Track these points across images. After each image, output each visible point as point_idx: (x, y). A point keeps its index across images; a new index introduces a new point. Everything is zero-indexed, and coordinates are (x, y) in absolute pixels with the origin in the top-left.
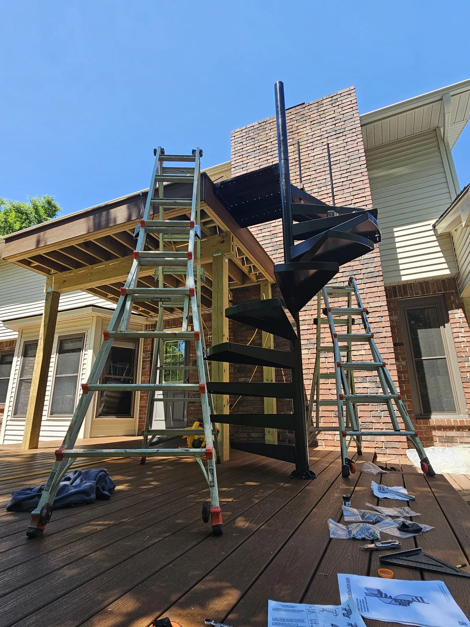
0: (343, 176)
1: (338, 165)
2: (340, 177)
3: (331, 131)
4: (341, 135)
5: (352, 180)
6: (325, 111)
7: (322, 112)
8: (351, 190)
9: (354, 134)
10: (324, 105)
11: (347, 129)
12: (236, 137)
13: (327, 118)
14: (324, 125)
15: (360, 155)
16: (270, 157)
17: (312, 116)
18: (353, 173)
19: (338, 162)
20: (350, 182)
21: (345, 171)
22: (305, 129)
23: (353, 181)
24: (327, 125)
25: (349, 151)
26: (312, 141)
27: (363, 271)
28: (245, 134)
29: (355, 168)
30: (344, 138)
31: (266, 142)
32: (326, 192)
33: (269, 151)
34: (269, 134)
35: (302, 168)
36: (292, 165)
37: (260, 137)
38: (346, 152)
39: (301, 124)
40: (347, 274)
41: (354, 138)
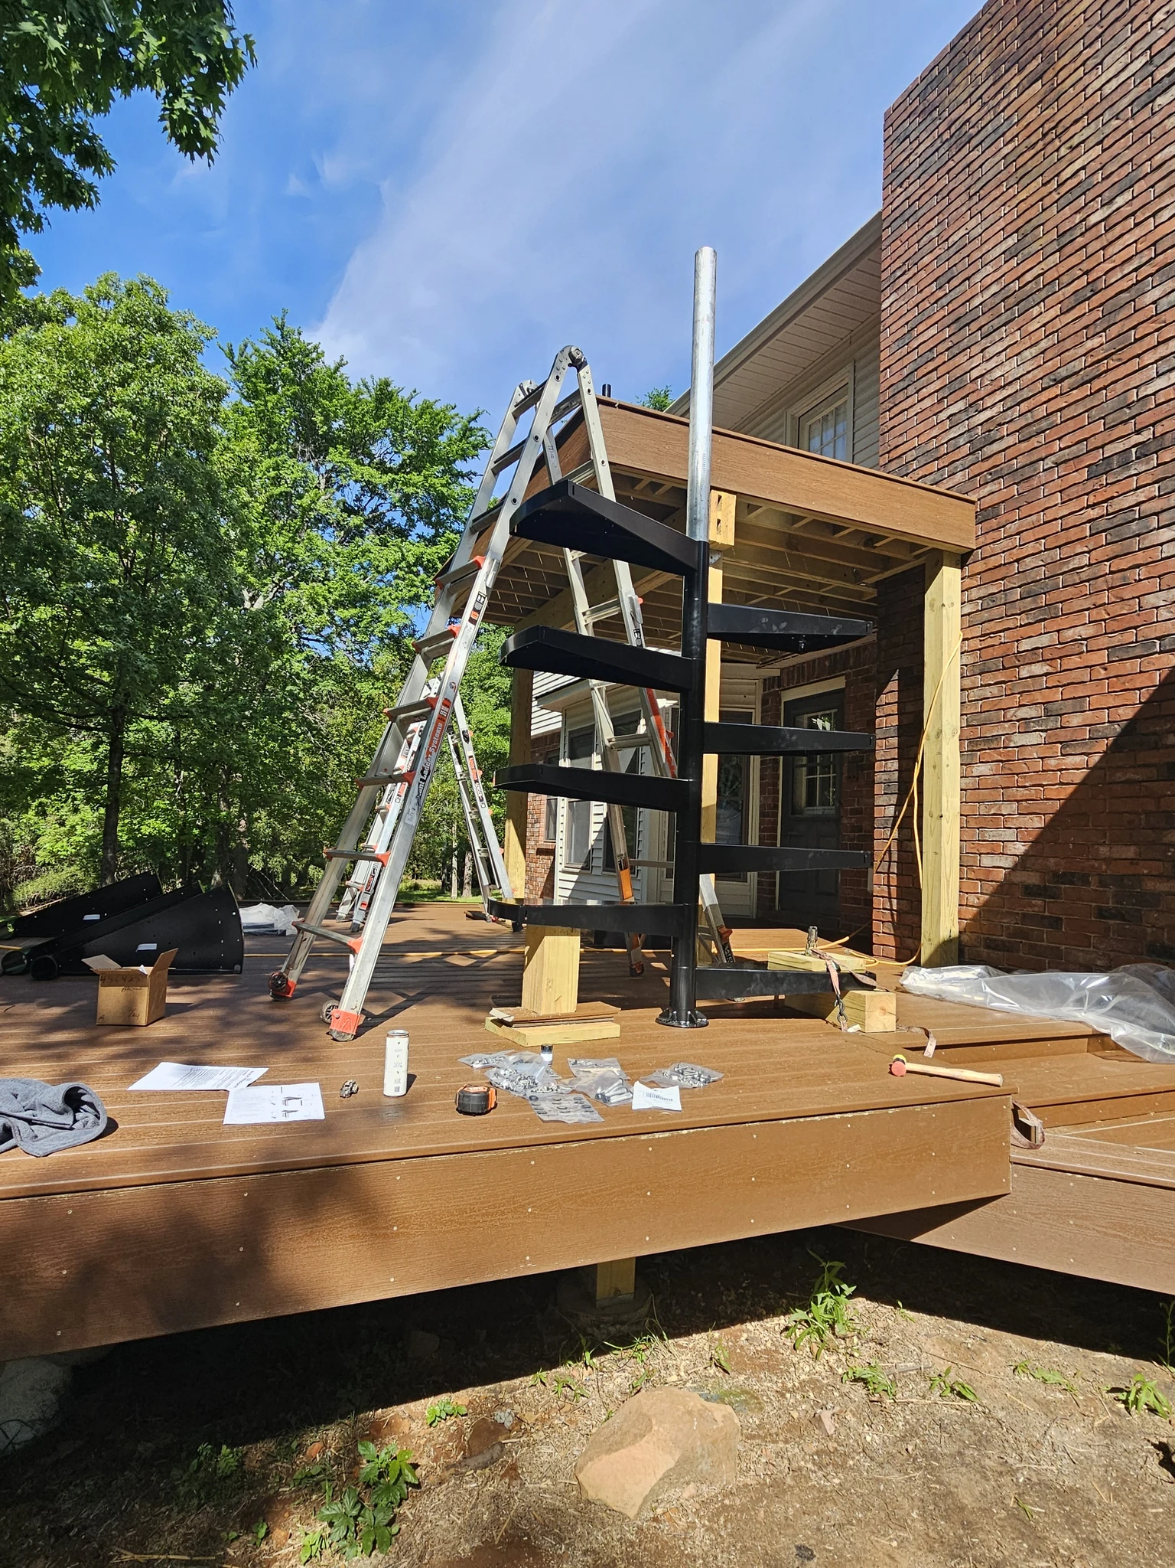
16: (975, 153)
26: (1099, 29)
31: (967, 105)
32: (1128, 210)
33: (973, 131)
34: (978, 71)
35: (1063, 151)
36: (1032, 152)
37: (953, 95)
40: (1171, 485)
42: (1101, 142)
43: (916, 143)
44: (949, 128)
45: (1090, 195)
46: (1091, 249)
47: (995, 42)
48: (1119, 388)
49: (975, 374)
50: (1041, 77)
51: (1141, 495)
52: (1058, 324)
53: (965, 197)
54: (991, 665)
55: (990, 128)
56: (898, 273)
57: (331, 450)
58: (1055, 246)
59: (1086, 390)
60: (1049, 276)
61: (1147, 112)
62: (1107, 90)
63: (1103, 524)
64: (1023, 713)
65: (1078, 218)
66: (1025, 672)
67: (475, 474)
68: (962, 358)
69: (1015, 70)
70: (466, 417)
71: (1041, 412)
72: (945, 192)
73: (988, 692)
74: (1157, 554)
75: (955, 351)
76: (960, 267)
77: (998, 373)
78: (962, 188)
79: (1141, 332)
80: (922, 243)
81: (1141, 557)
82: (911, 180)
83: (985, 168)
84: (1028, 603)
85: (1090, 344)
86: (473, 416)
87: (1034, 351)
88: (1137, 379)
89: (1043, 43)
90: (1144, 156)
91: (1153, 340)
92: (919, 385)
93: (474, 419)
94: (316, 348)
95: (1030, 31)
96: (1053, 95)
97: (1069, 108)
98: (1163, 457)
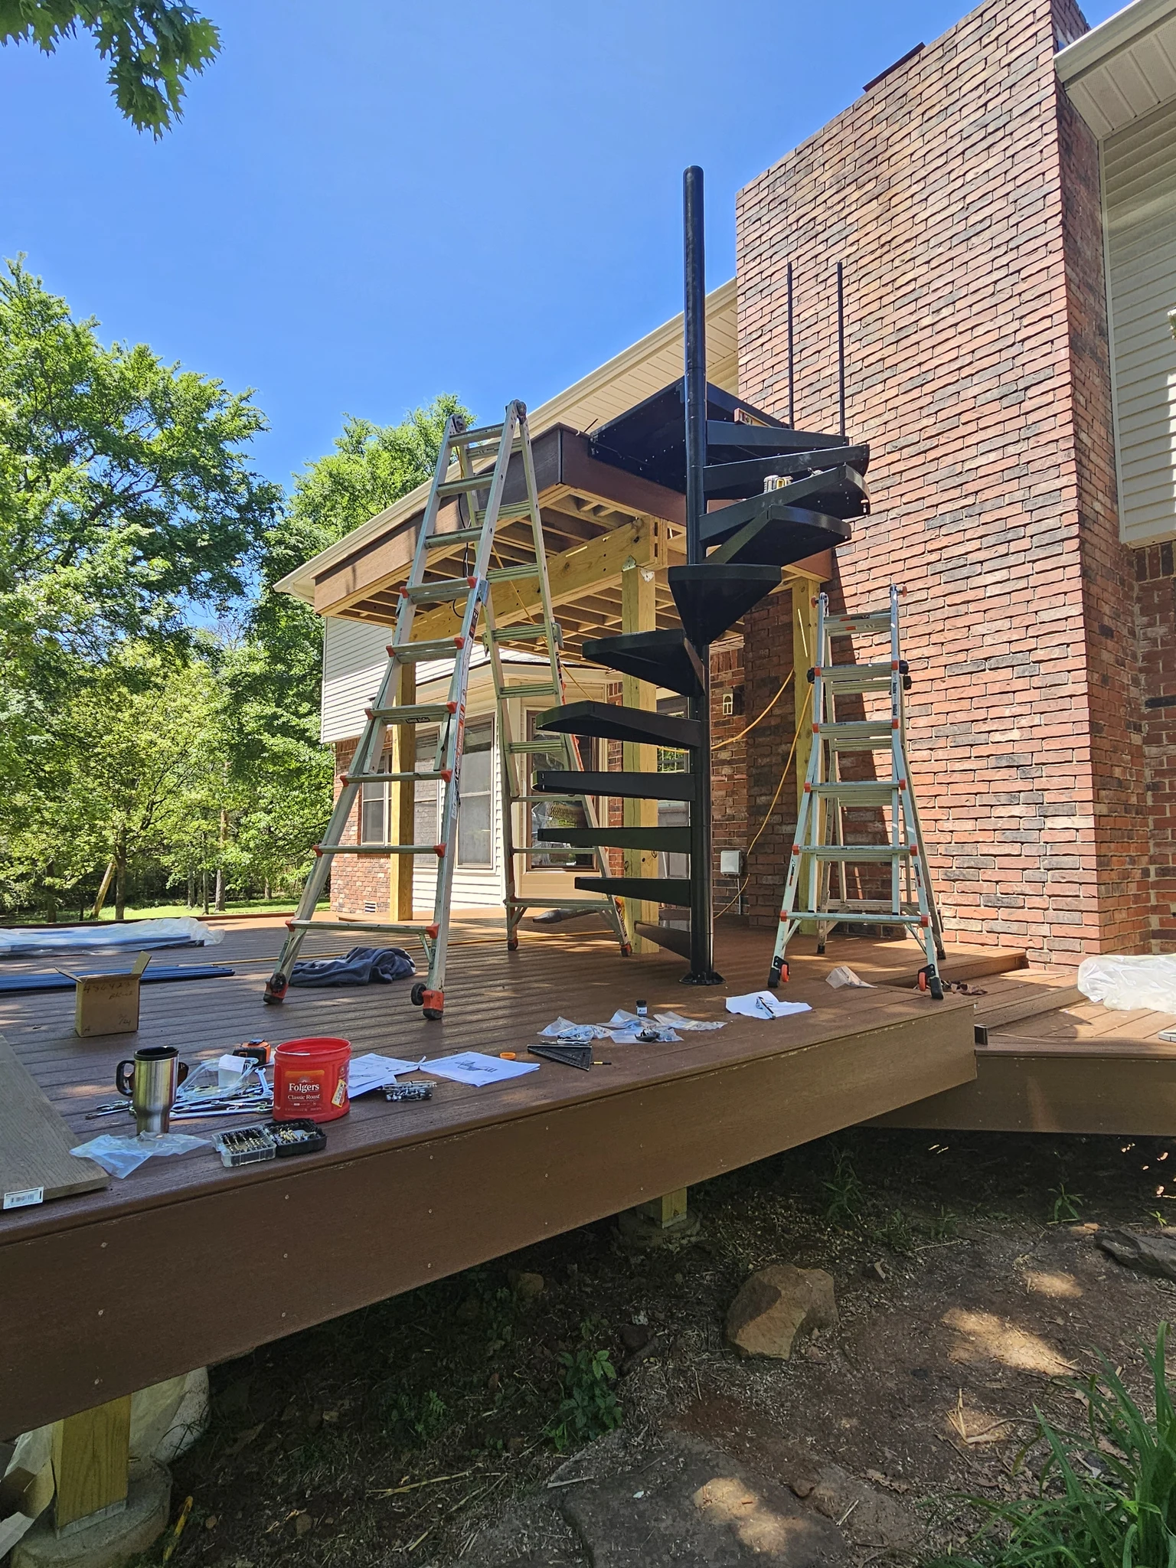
0: (997, 264)
1: (987, 235)
2: (988, 268)
3: (972, 129)
4: (1000, 134)
5: (1019, 271)
6: (962, 69)
7: (954, 74)
8: (1015, 302)
9: (1036, 124)
10: (960, 48)
11: (1015, 113)
12: (747, 207)
13: (964, 90)
14: (956, 117)
15: (1046, 189)
16: (822, 248)
17: (925, 96)
18: (1023, 250)
19: (987, 223)
20: (1015, 278)
21: (1003, 249)
22: (907, 141)
23: (1024, 274)
24: (965, 112)
25: (1019, 182)
26: (922, 173)
27: (1030, 530)
28: (765, 192)
29: (1032, 233)
30: (1007, 142)
31: (812, 205)
32: (951, 320)
33: (820, 228)
34: (822, 179)
35: (897, 263)
36: (873, 257)
37: (800, 194)
38: (1010, 187)
39: (896, 127)
40: (991, 540)
41: (1032, 138)
42: (928, 262)
43: (767, 227)
44: (798, 221)
45: (921, 303)
46: (923, 346)
47: (837, 159)
48: (950, 460)
50: (877, 198)
51: (968, 547)
52: (896, 402)
53: (813, 282)
56: (753, 337)
58: (892, 339)
59: (920, 459)
60: (889, 362)
61: (963, 248)
63: (939, 567)
65: (914, 318)
69: (853, 186)
74: (980, 593)
78: (811, 274)
79: (964, 418)
80: (775, 315)
81: (970, 595)
82: (764, 257)
83: (831, 261)
85: (925, 422)
87: (878, 421)
88: (961, 456)
89: (877, 172)
90: (963, 281)
91: (972, 427)
93: (246, 400)
95: (865, 159)
96: (889, 215)
97: (902, 228)
98: (985, 518)
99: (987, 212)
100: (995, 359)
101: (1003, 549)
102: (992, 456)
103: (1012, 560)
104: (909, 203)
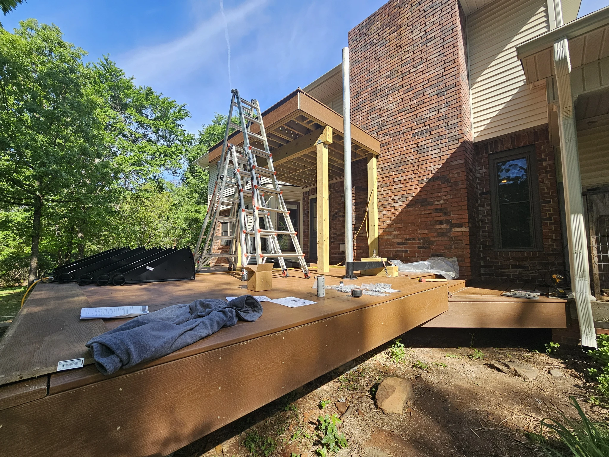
0: (436, 51)
1: (432, 42)
2: (434, 52)
3: (428, 8)
4: (437, 10)
8: (443, 63)
9: (450, 6)
11: (442, 3)
12: (352, 36)
15: (453, 26)
16: (378, 48)
18: (445, 46)
19: (433, 38)
20: (442, 55)
21: (439, 46)
22: (406, 13)
23: (445, 54)
24: (426, 3)
25: (444, 25)
26: (411, 23)
27: (448, 136)
28: (358, 32)
29: (448, 41)
30: (440, 12)
31: (374, 35)
32: (421, 70)
33: (377, 42)
34: (377, 26)
35: (403, 52)
36: (394, 51)
37: (370, 31)
38: (441, 26)
39: (402, 9)
40: (434, 140)
41: (448, 11)
42: (413, 51)
43: (359, 42)
44: (369, 40)
45: (411, 64)
46: (411, 78)
47: (382, 20)
48: (420, 114)
49: (379, 107)
50: (396, 31)
51: (427, 142)
52: (402, 96)
53: (374, 59)
54: (386, 185)
55: (381, 42)
56: (354, 77)
57: (128, 108)
58: (401, 76)
59: (411, 114)
60: (400, 84)
61: (425, 46)
62: (414, 38)
63: (417, 149)
64: (395, 198)
65: (407, 70)
66: (396, 187)
67: (183, 125)
68: (375, 103)
69: (388, 28)
70: (180, 105)
71: (398, 119)
72: (368, 57)
73: (385, 192)
74: (431, 157)
75: (373, 100)
76: (374, 78)
77: (386, 108)
78: (373, 57)
79: (425, 101)
80: (361, 70)
81: (427, 158)
82: (358, 52)
83: (380, 52)
84: (396, 169)
85: (412, 103)
86: (183, 105)
87: (396, 103)
88: (425, 113)
89: (396, 23)
90: (425, 57)
92: (362, 109)
93: (183, 106)
94: (121, 71)
95: (392, 19)
96: (399, 37)
97: (404, 41)
98: (433, 133)
99: (433, 35)
100: (436, 81)
101: (438, 142)
102: (435, 113)
103: (441, 146)
104: (407, 32)
